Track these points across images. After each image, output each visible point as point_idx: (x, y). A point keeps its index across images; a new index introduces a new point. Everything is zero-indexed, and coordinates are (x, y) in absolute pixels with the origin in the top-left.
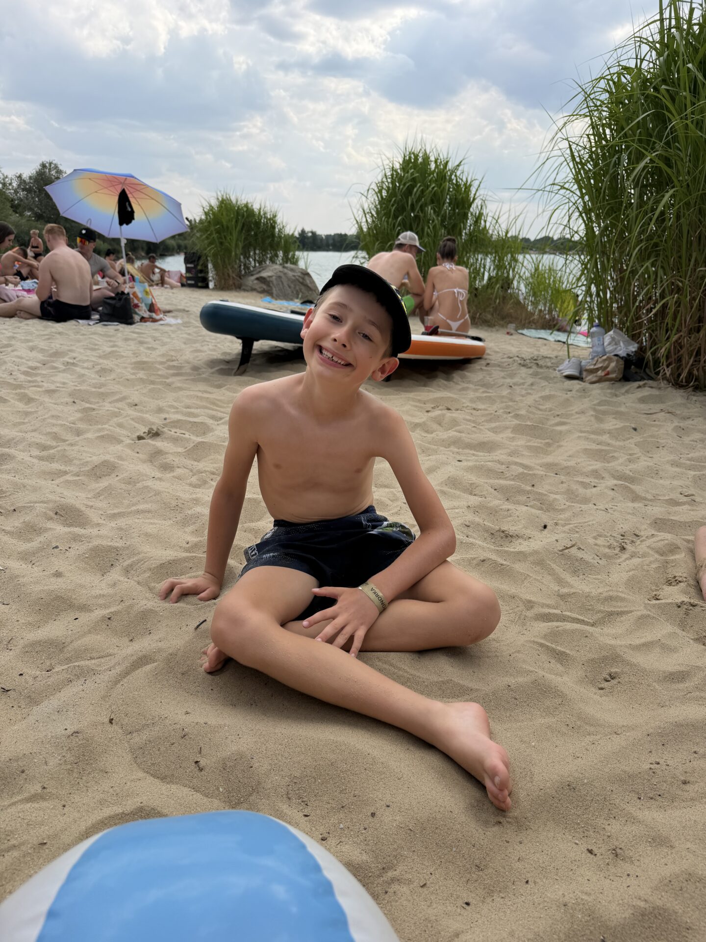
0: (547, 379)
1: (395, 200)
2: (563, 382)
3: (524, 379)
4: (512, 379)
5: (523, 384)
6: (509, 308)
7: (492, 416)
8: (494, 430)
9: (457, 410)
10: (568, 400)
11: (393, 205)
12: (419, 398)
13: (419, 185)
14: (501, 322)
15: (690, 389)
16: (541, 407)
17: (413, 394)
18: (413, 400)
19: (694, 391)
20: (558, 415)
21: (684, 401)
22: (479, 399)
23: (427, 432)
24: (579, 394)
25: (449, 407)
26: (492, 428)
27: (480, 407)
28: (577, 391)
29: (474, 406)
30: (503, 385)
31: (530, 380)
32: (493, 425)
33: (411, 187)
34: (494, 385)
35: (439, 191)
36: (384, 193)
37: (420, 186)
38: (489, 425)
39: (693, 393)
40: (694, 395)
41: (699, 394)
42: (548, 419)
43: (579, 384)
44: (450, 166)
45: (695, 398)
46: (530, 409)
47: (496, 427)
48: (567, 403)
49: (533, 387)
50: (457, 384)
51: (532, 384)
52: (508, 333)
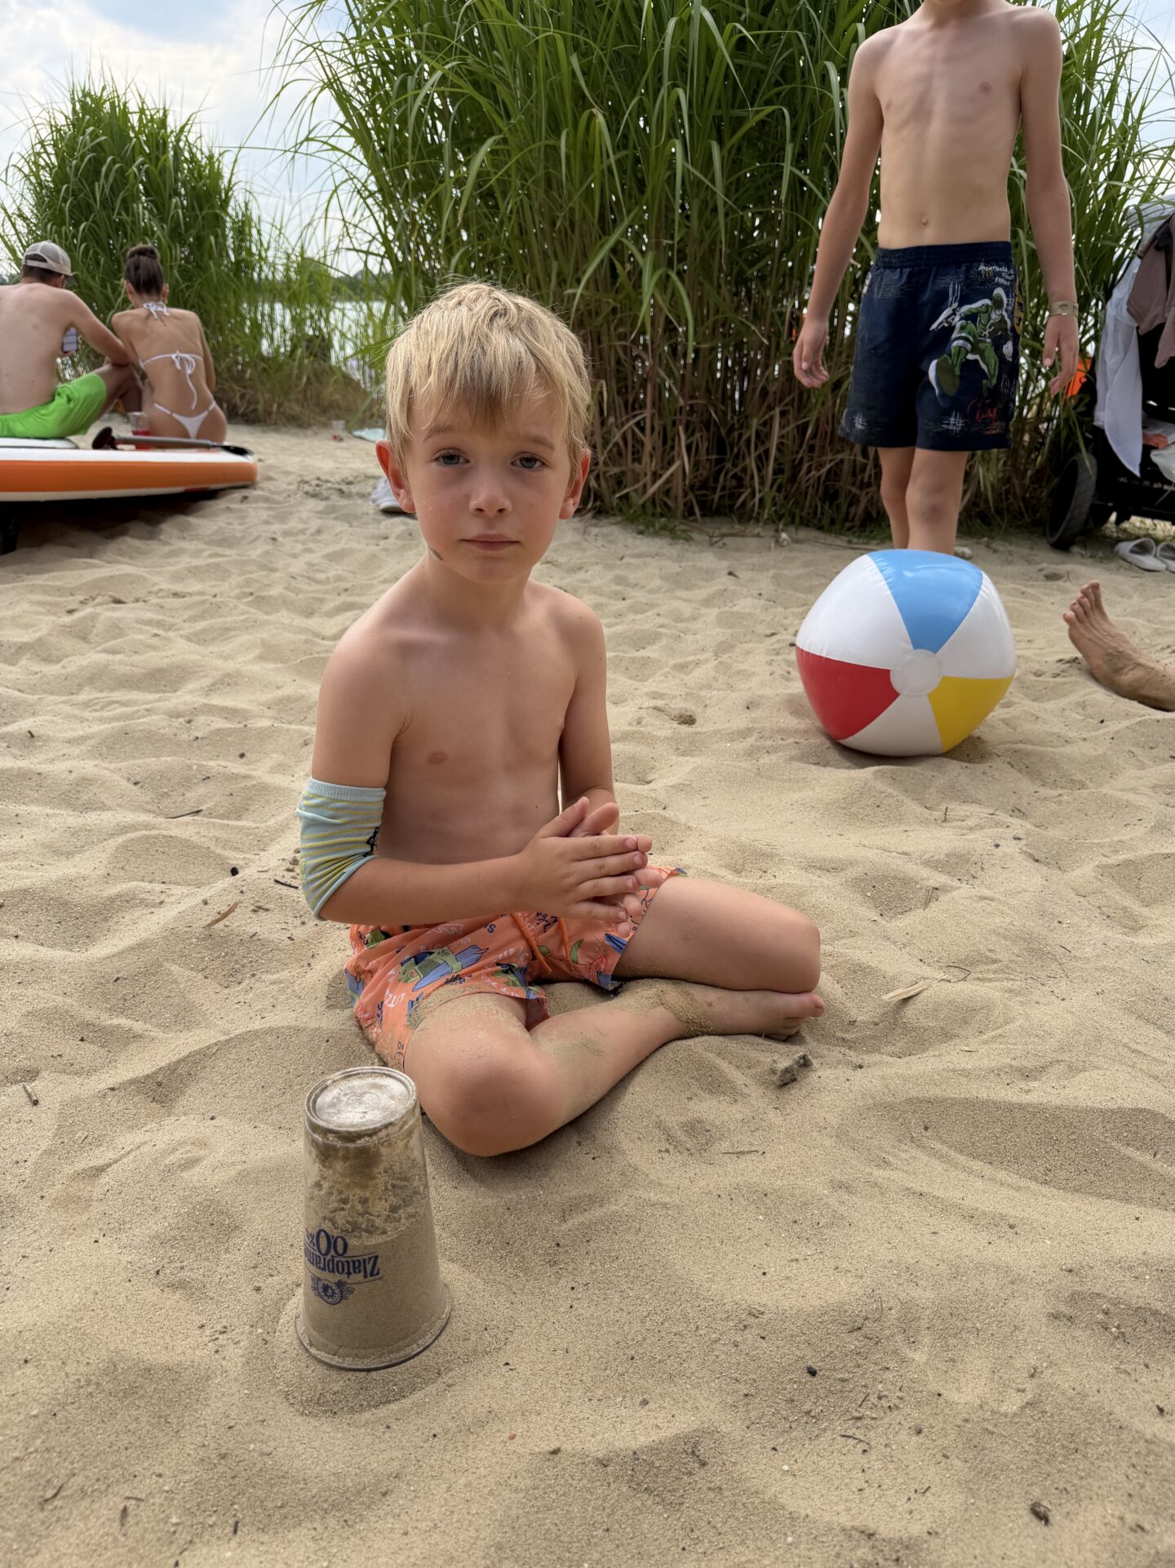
0: (348, 518)
1: (67, 189)
2: (379, 522)
3: (305, 522)
4: (285, 523)
5: (302, 532)
6: (330, 392)
7: (207, 605)
8: (198, 638)
9: (137, 600)
10: (374, 556)
11: (65, 200)
12: (58, 583)
13: (110, 159)
14: (323, 419)
15: (589, 515)
16: (320, 576)
17: (46, 576)
18: (44, 589)
19: (594, 517)
20: (346, 590)
21: (578, 538)
22: (193, 571)
23: (48, 660)
24: (400, 543)
25: (118, 596)
26: (196, 634)
27: (190, 590)
28: (398, 537)
29: (178, 588)
30: (258, 538)
31: (315, 524)
32: (200, 625)
33: (97, 163)
34: (243, 538)
35: (156, 172)
36: (45, 176)
37: (114, 162)
38: (189, 628)
39: (594, 521)
40: (595, 525)
41: (604, 521)
42: (322, 601)
43: (404, 523)
44: (172, 124)
45: (595, 531)
46: (293, 583)
47: (204, 630)
48: (372, 562)
49: (319, 538)
50: (165, 543)
51: (319, 531)
52: (335, 438)
